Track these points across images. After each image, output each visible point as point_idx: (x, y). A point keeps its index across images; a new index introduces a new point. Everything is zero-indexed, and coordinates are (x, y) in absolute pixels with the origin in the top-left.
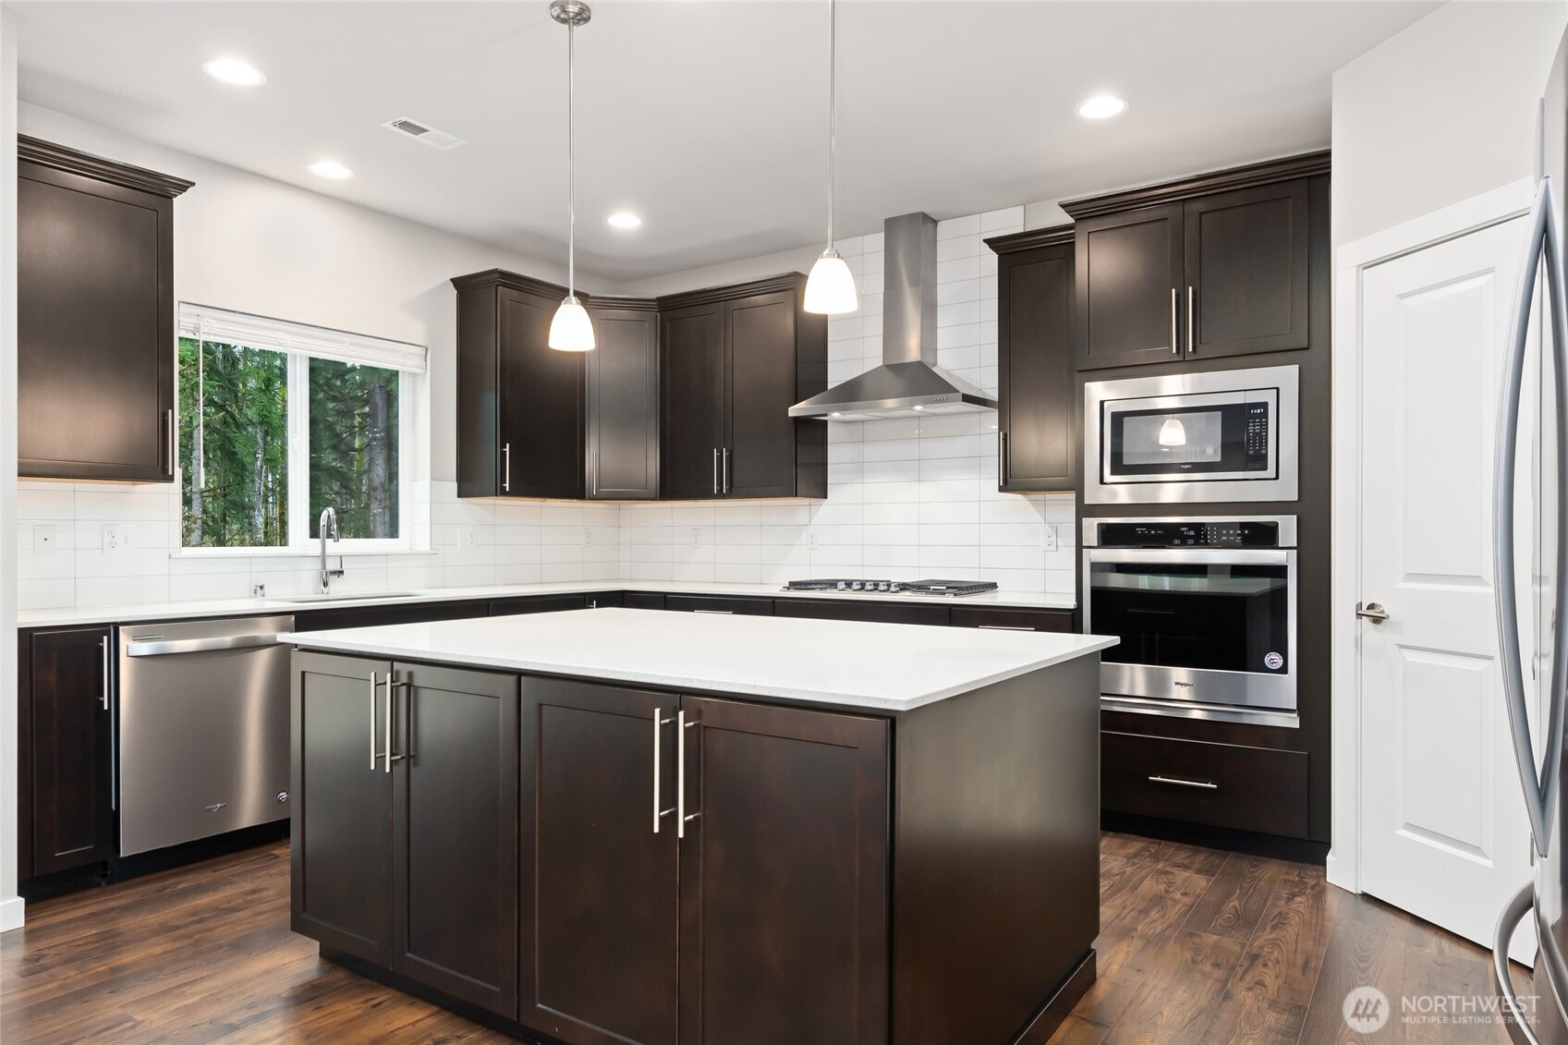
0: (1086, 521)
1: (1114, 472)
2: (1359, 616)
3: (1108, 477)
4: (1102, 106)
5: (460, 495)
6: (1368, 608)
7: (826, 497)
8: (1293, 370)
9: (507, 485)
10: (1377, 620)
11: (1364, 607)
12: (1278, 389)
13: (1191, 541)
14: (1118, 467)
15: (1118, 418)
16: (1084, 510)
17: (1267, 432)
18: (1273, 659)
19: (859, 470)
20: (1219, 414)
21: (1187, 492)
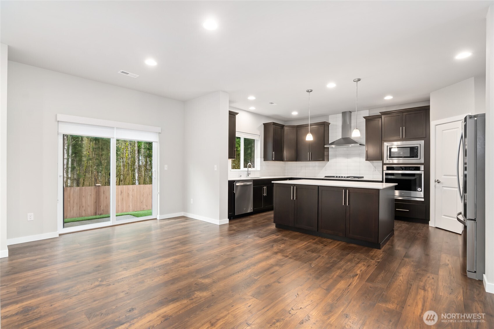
0: (384, 166)
2: (435, 182)
3: (388, 159)
4: (388, 98)
5: (264, 161)
7: (329, 161)
8: (423, 141)
9: (274, 159)
10: (439, 182)
11: (436, 180)
12: (420, 144)
13: (404, 169)
14: (390, 157)
15: (390, 148)
16: (384, 164)
17: (418, 151)
18: (419, 189)
19: (336, 156)
20: (409, 148)
21: (398, 161)
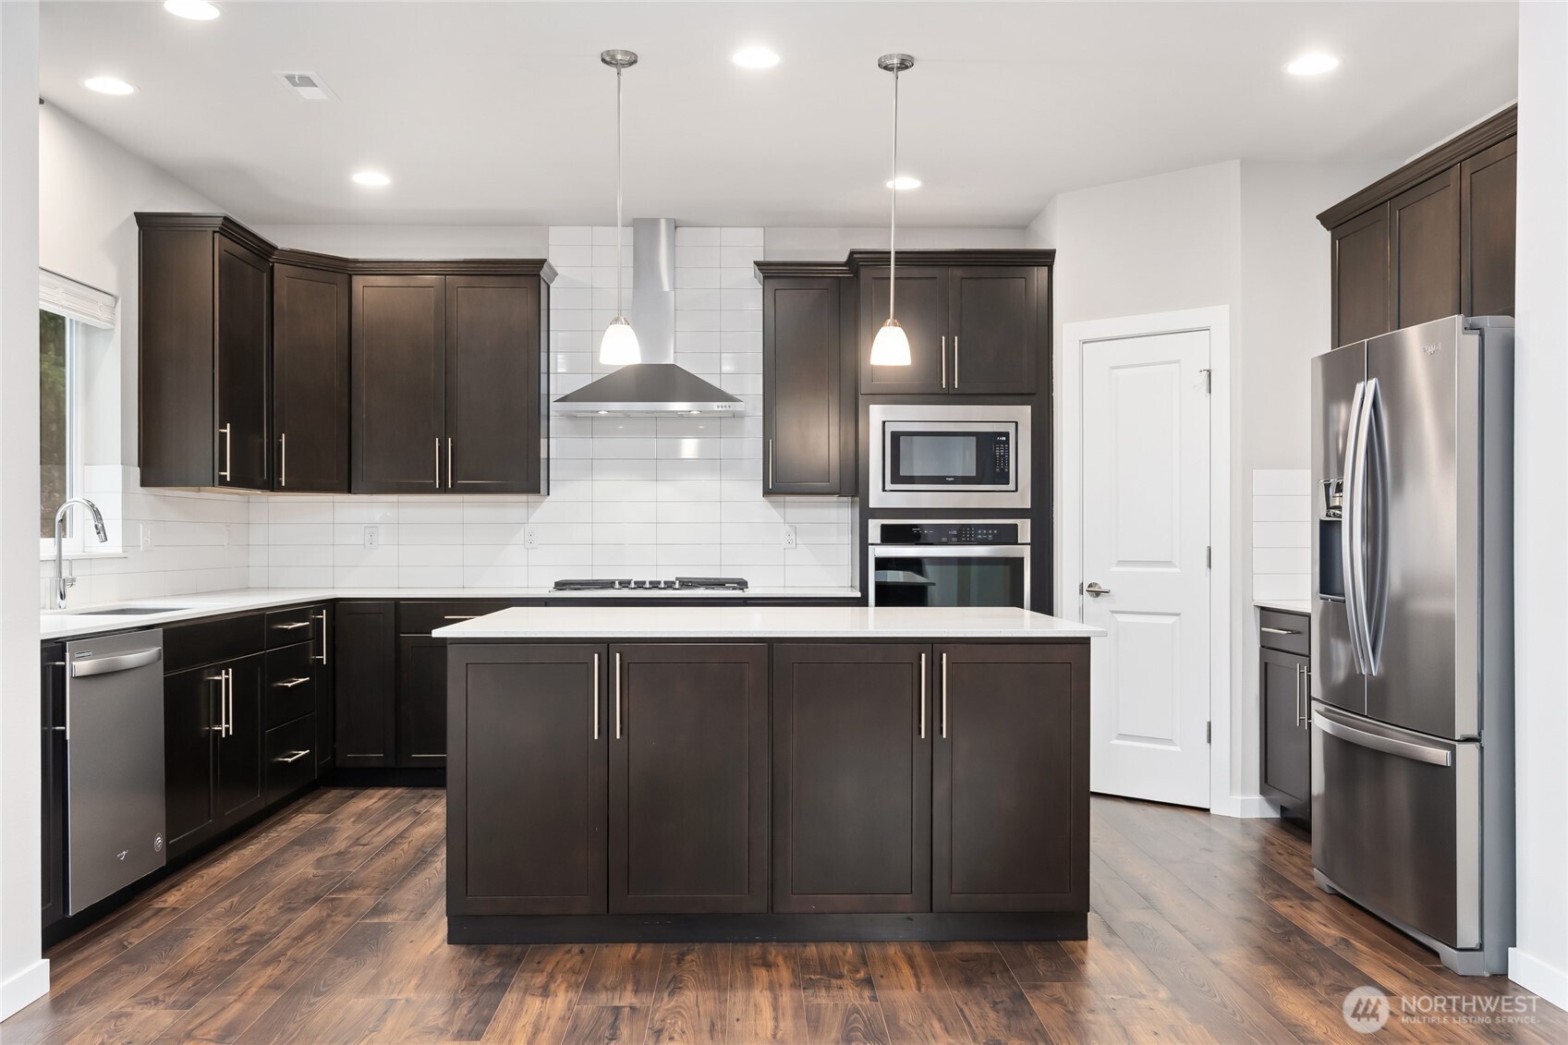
0: (871, 522)
1: (893, 482)
2: (1081, 592)
3: (889, 486)
4: (905, 183)
5: (143, 485)
6: (1089, 587)
7: (547, 494)
8: (1027, 410)
9: (228, 473)
10: (1095, 594)
11: (1085, 585)
12: (1017, 423)
13: (953, 539)
14: (897, 478)
15: (896, 437)
16: (867, 513)
17: (1009, 455)
19: (590, 467)
20: (974, 438)
